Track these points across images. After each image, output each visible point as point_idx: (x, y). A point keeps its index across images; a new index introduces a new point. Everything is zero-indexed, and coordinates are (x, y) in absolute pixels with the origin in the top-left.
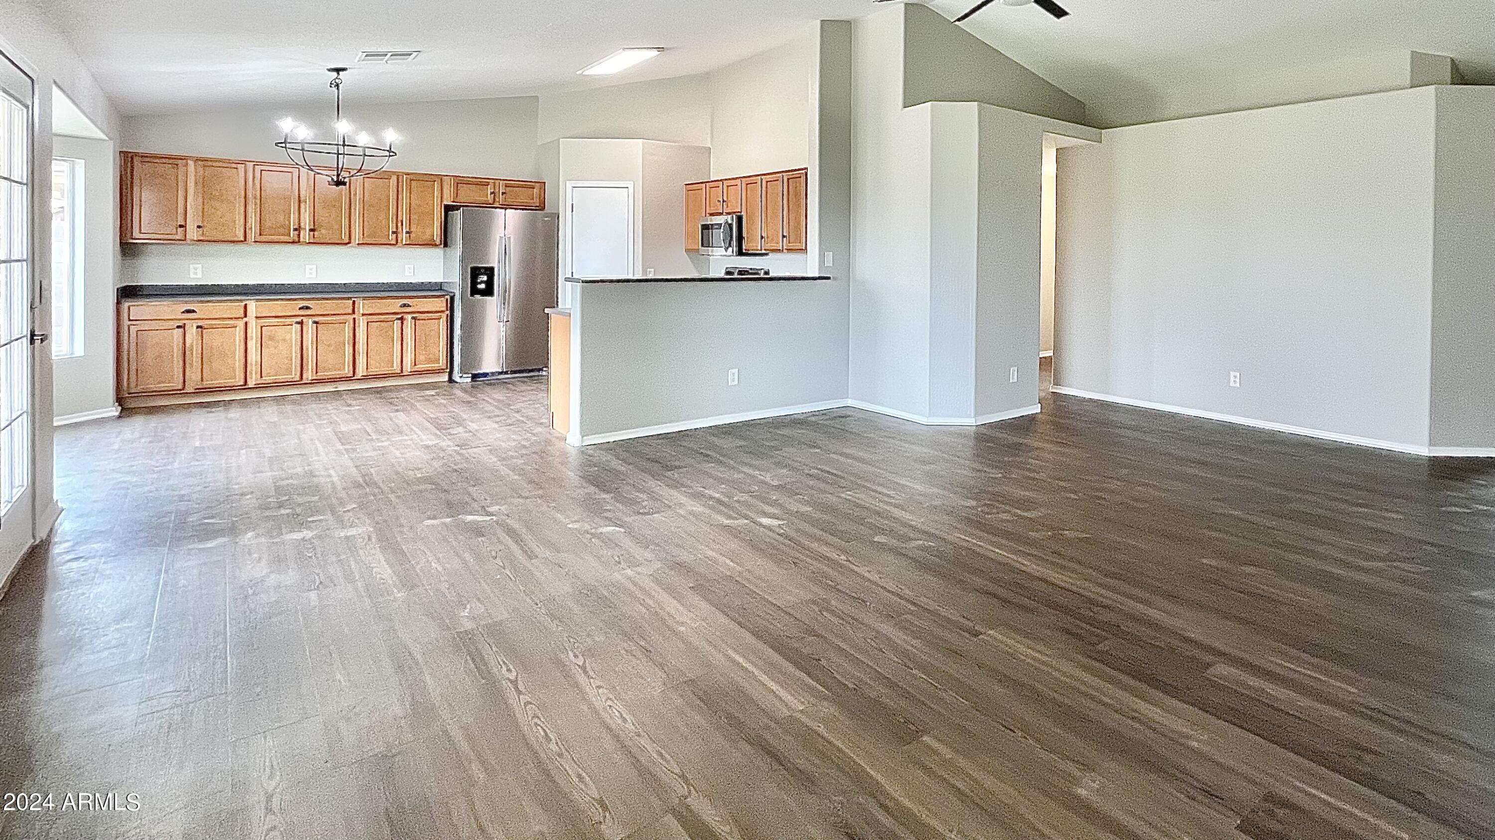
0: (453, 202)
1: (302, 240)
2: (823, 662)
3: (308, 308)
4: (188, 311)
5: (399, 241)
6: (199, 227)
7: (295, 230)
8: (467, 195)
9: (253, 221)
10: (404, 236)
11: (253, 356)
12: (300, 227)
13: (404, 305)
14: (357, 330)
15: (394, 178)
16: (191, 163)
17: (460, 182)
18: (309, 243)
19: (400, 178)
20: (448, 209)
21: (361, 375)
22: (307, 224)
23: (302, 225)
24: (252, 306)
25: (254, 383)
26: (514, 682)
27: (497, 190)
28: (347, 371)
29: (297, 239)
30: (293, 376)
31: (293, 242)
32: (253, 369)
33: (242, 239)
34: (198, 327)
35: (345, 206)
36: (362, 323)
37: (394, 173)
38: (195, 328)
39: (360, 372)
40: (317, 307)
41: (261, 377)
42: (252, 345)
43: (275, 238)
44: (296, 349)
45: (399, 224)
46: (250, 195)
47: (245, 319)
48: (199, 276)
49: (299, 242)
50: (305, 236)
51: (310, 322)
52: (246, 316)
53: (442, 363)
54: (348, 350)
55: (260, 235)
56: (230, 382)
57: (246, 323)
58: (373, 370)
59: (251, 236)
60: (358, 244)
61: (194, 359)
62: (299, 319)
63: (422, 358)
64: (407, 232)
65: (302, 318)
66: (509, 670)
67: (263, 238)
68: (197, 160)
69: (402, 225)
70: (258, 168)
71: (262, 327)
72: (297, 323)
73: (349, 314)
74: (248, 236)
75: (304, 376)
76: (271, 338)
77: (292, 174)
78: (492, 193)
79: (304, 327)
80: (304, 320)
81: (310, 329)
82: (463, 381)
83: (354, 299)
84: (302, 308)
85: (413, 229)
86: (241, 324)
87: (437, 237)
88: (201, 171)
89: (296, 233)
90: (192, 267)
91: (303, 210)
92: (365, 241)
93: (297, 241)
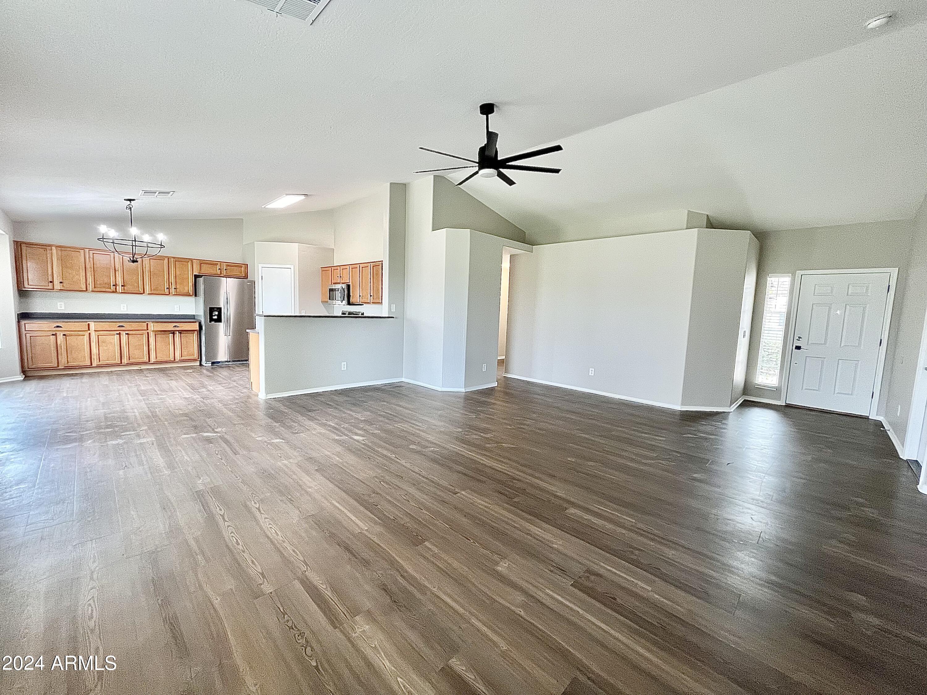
0: (199, 273)
1: (117, 291)
2: (379, 507)
3: (122, 326)
4: (58, 327)
5: (170, 293)
6: (61, 283)
7: (114, 285)
8: (206, 270)
9: (90, 280)
10: (173, 291)
11: (95, 350)
12: (116, 284)
13: (175, 326)
14: (150, 338)
15: (166, 259)
16: (54, 248)
17: (202, 263)
18: (122, 293)
19: (169, 259)
20: (196, 277)
22: (120, 282)
23: (117, 283)
24: (92, 325)
25: (96, 364)
26: (223, 516)
27: (222, 267)
28: (146, 359)
29: (115, 291)
30: (117, 361)
31: (113, 292)
32: (94, 357)
33: (85, 289)
34: (64, 335)
35: (140, 274)
36: (152, 336)
37: (166, 257)
38: (62, 335)
39: (153, 360)
40: (127, 326)
41: (99, 361)
42: (94, 345)
43: (104, 290)
44: (117, 348)
45: (170, 284)
46: (88, 266)
47: (89, 332)
48: (63, 308)
50: (119, 289)
51: (124, 333)
52: (89, 330)
53: (196, 356)
54: (146, 348)
55: (95, 288)
56: (82, 364)
57: (90, 333)
58: (159, 359)
59: (90, 288)
60: (148, 294)
61: (63, 351)
62: (118, 332)
63: (185, 353)
64: (175, 289)
65: (120, 331)
66: (221, 510)
67: (96, 289)
68: (57, 247)
69: (172, 284)
70: (91, 252)
71: (98, 336)
72: (117, 334)
73: (145, 330)
74: (88, 288)
75: (123, 361)
76: (103, 342)
77: (110, 256)
78: (219, 269)
79: (121, 336)
80: (121, 333)
81: (124, 337)
82: (207, 365)
83: (147, 323)
84: (119, 326)
85: (178, 287)
86: (87, 334)
87: (191, 291)
88: (60, 253)
89: (114, 287)
90: (59, 304)
91: (117, 275)
92: (153, 292)
93: (115, 292)
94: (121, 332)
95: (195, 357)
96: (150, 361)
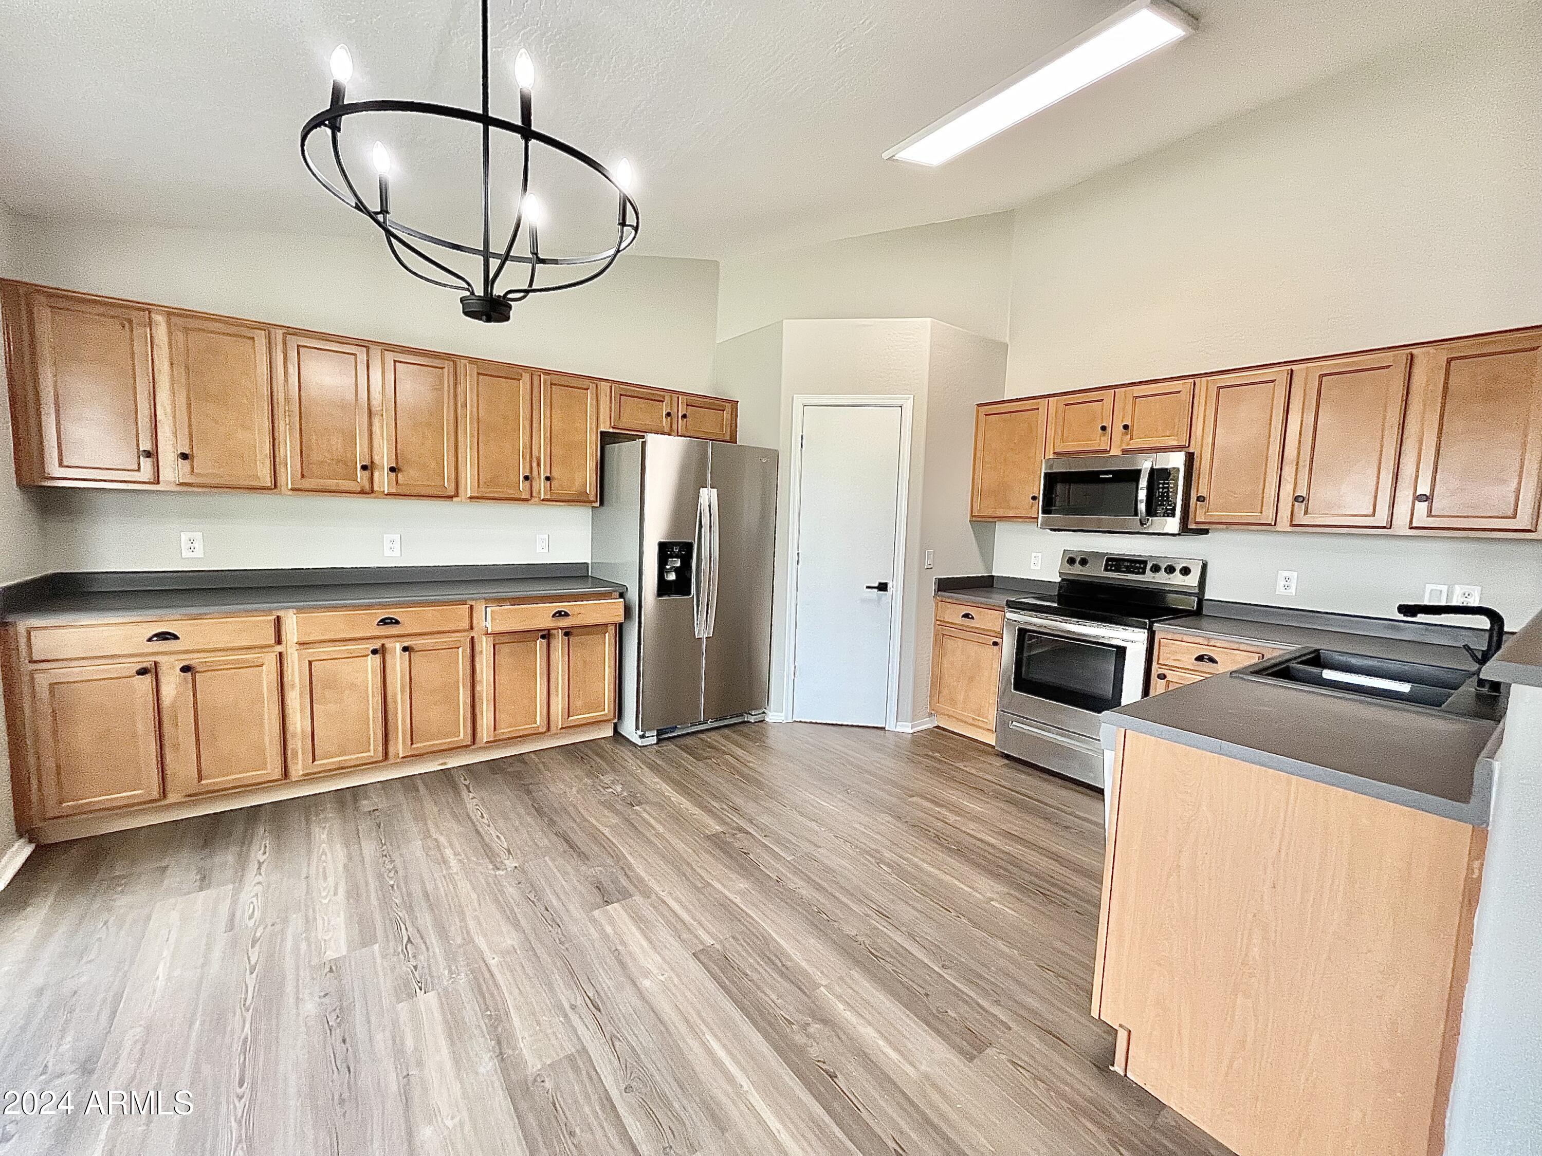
0: (613, 428)
1: (376, 488)
3: (393, 621)
4: (164, 636)
5: (534, 494)
6: (184, 456)
7: (364, 468)
8: (634, 415)
9: (288, 450)
10: (541, 485)
11: (298, 722)
12: (372, 462)
14: (477, 659)
15: (526, 377)
16: (159, 319)
17: (623, 392)
18: (390, 495)
19: (536, 378)
20: (607, 439)
21: (485, 741)
22: (384, 458)
23: (376, 459)
24: (292, 622)
25: (301, 773)
27: (675, 409)
28: (463, 735)
29: (367, 487)
30: (372, 753)
31: (362, 492)
32: (297, 744)
33: (268, 483)
34: (186, 669)
35: (448, 427)
36: (485, 646)
37: (525, 368)
38: (178, 670)
39: (485, 733)
40: (408, 618)
41: (314, 757)
42: (295, 699)
43: (331, 483)
44: (375, 702)
45: (535, 465)
46: (280, 400)
47: (279, 648)
49: (373, 491)
50: (383, 480)
51: (398, 647)
52: (279, 641)
53: (608, 708)
54: (463, 696)
55: (303, 476)
56: (253, 776)
57: (280, 654)
58: (505, 730)
59: (288, 476)
60: (471, 498)
61: (182, 733)
62: (377, 645)
63: (579, 703)
64: (548, 478)
65: (383, 641)
67: (307, 483)
68: (172, 314)
69: (539, 465)
70: (293, 341)
71: (310, 662)
72: (374, 652)
73: (464, 631)
74: (281, 479)
75: (392, 751)
76: (329, 684)
77: (356, 358)
78: (669, 414)
79: (388, 657)
80: (387, 646)
81: (397, 661)
82: (646, 742)
83: (470, 603)
84: (384, 622)
85: (554, 474)
86: (270, 660)
87: (591, 489)
88: (180, 337)
89: (367, 473)
90: (184, 537)
91: (376, 428)
92: (485, 491)
93: (368, 492)
94: (389, 644)
95: (606, 711)
96: (477, 740)
